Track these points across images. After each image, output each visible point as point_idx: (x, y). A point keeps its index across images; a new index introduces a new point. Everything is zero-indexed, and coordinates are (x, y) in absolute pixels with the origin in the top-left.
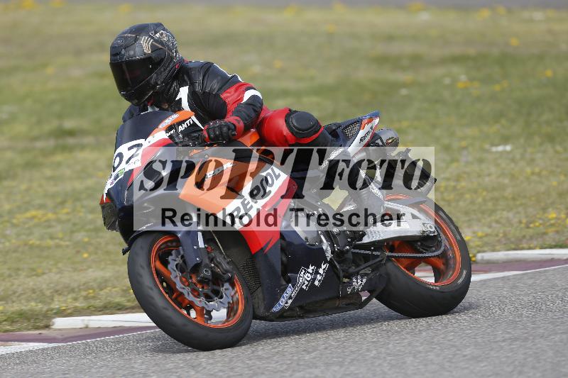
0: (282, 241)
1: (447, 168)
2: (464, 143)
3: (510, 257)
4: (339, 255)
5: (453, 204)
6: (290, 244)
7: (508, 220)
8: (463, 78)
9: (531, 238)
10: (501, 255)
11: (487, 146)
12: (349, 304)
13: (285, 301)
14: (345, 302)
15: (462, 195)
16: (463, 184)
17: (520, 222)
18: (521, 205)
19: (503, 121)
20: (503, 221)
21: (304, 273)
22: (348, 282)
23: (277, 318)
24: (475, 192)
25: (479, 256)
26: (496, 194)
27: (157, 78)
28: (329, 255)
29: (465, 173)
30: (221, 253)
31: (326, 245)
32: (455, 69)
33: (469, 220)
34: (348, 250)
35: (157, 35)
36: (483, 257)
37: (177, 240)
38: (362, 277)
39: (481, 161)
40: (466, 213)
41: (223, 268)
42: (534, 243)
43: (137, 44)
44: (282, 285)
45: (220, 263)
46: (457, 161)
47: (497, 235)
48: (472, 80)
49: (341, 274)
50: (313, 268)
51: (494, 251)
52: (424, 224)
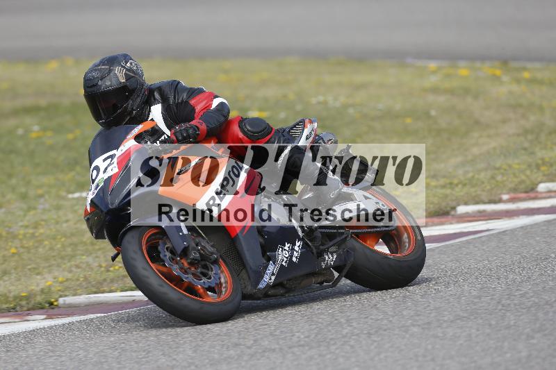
1: (25, 216)
2: (40, 192)
3: (92, 300)
5: (33, 251)
7: (88, 265)
8: (36, 128)
9: (112, 281)
10: (83, 299)
11: (63, 193)
13: (269, 277)
15: (40, 242)
16: (42, 231)
17: (100, 266)
18: (100, 249)
19: (78, 168)
20: (84, 266)
21: (282, 251)
24: (54, 238)
25: (61, 301)
26: (75, 240)
27: (133, 104)
28: (300, 233)
29: (43, 220)
30: (204, 238)
32: (28, 120)
33: (50, 266)
35: (127, 65)
36: (64, 301)
39: (58, 208)
40: (47, 260)
41: (208, 251)
42: (115, 286)
43: (112, 75)
44: (264, 264)
46: (35, 208)
47: (78, 280)
48: (44, 129)
50: (289, 245)
51: (75, 295)
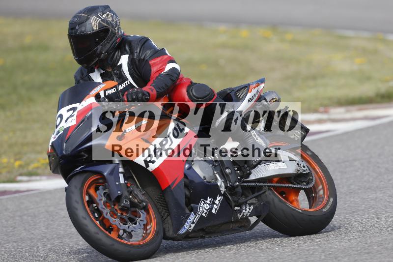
0: (186, 180)
4: (231, 189)
6: (191, 182)
12: (241, 227)
13: (189, 225)
14: (237, 225)
21: (204, 204)
22: (239, 210)
23: (183, 239)
27: (102, 49)
28: (223, 189)
30: (138, 187)
31: (220, 182)
34: (237, 186)
35: (103, 16)
37: (104, 178)
38: (250, 206)
41: (139, 199)
43: (88, 23)
44: (186, 213)
45: (136, 195)
49: (233, 204)
50: (210, 199)
52: (298, 164)
